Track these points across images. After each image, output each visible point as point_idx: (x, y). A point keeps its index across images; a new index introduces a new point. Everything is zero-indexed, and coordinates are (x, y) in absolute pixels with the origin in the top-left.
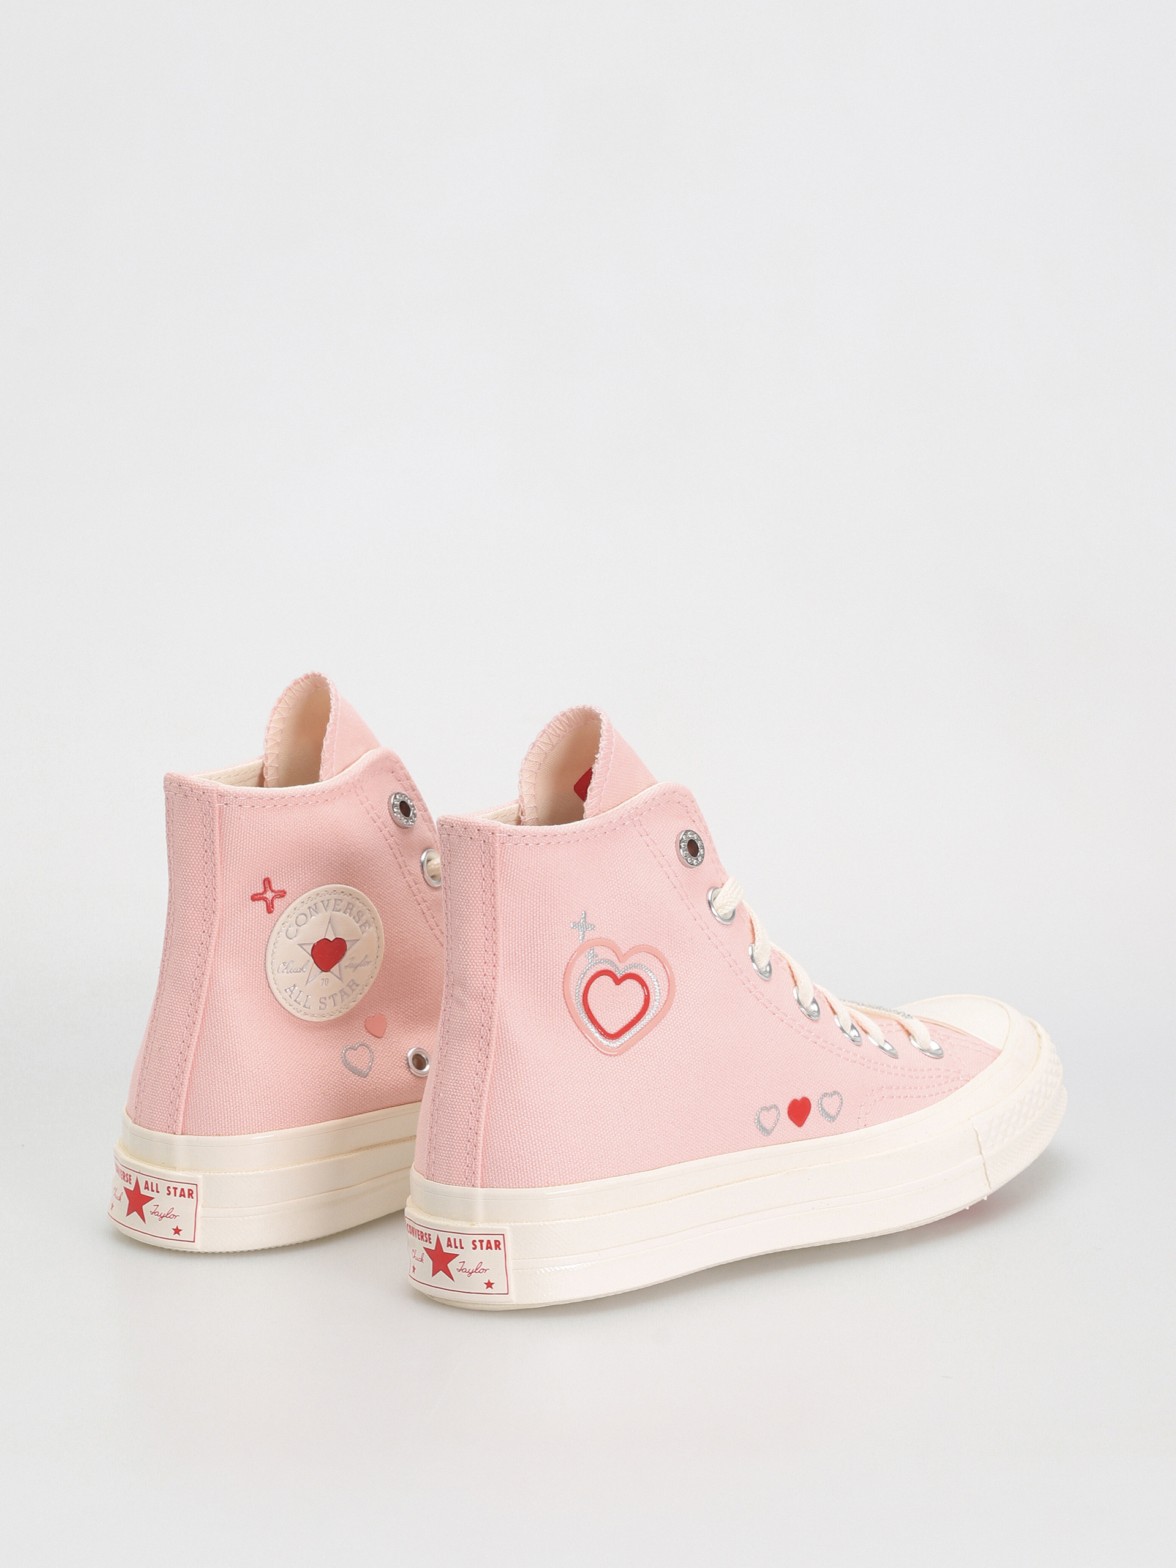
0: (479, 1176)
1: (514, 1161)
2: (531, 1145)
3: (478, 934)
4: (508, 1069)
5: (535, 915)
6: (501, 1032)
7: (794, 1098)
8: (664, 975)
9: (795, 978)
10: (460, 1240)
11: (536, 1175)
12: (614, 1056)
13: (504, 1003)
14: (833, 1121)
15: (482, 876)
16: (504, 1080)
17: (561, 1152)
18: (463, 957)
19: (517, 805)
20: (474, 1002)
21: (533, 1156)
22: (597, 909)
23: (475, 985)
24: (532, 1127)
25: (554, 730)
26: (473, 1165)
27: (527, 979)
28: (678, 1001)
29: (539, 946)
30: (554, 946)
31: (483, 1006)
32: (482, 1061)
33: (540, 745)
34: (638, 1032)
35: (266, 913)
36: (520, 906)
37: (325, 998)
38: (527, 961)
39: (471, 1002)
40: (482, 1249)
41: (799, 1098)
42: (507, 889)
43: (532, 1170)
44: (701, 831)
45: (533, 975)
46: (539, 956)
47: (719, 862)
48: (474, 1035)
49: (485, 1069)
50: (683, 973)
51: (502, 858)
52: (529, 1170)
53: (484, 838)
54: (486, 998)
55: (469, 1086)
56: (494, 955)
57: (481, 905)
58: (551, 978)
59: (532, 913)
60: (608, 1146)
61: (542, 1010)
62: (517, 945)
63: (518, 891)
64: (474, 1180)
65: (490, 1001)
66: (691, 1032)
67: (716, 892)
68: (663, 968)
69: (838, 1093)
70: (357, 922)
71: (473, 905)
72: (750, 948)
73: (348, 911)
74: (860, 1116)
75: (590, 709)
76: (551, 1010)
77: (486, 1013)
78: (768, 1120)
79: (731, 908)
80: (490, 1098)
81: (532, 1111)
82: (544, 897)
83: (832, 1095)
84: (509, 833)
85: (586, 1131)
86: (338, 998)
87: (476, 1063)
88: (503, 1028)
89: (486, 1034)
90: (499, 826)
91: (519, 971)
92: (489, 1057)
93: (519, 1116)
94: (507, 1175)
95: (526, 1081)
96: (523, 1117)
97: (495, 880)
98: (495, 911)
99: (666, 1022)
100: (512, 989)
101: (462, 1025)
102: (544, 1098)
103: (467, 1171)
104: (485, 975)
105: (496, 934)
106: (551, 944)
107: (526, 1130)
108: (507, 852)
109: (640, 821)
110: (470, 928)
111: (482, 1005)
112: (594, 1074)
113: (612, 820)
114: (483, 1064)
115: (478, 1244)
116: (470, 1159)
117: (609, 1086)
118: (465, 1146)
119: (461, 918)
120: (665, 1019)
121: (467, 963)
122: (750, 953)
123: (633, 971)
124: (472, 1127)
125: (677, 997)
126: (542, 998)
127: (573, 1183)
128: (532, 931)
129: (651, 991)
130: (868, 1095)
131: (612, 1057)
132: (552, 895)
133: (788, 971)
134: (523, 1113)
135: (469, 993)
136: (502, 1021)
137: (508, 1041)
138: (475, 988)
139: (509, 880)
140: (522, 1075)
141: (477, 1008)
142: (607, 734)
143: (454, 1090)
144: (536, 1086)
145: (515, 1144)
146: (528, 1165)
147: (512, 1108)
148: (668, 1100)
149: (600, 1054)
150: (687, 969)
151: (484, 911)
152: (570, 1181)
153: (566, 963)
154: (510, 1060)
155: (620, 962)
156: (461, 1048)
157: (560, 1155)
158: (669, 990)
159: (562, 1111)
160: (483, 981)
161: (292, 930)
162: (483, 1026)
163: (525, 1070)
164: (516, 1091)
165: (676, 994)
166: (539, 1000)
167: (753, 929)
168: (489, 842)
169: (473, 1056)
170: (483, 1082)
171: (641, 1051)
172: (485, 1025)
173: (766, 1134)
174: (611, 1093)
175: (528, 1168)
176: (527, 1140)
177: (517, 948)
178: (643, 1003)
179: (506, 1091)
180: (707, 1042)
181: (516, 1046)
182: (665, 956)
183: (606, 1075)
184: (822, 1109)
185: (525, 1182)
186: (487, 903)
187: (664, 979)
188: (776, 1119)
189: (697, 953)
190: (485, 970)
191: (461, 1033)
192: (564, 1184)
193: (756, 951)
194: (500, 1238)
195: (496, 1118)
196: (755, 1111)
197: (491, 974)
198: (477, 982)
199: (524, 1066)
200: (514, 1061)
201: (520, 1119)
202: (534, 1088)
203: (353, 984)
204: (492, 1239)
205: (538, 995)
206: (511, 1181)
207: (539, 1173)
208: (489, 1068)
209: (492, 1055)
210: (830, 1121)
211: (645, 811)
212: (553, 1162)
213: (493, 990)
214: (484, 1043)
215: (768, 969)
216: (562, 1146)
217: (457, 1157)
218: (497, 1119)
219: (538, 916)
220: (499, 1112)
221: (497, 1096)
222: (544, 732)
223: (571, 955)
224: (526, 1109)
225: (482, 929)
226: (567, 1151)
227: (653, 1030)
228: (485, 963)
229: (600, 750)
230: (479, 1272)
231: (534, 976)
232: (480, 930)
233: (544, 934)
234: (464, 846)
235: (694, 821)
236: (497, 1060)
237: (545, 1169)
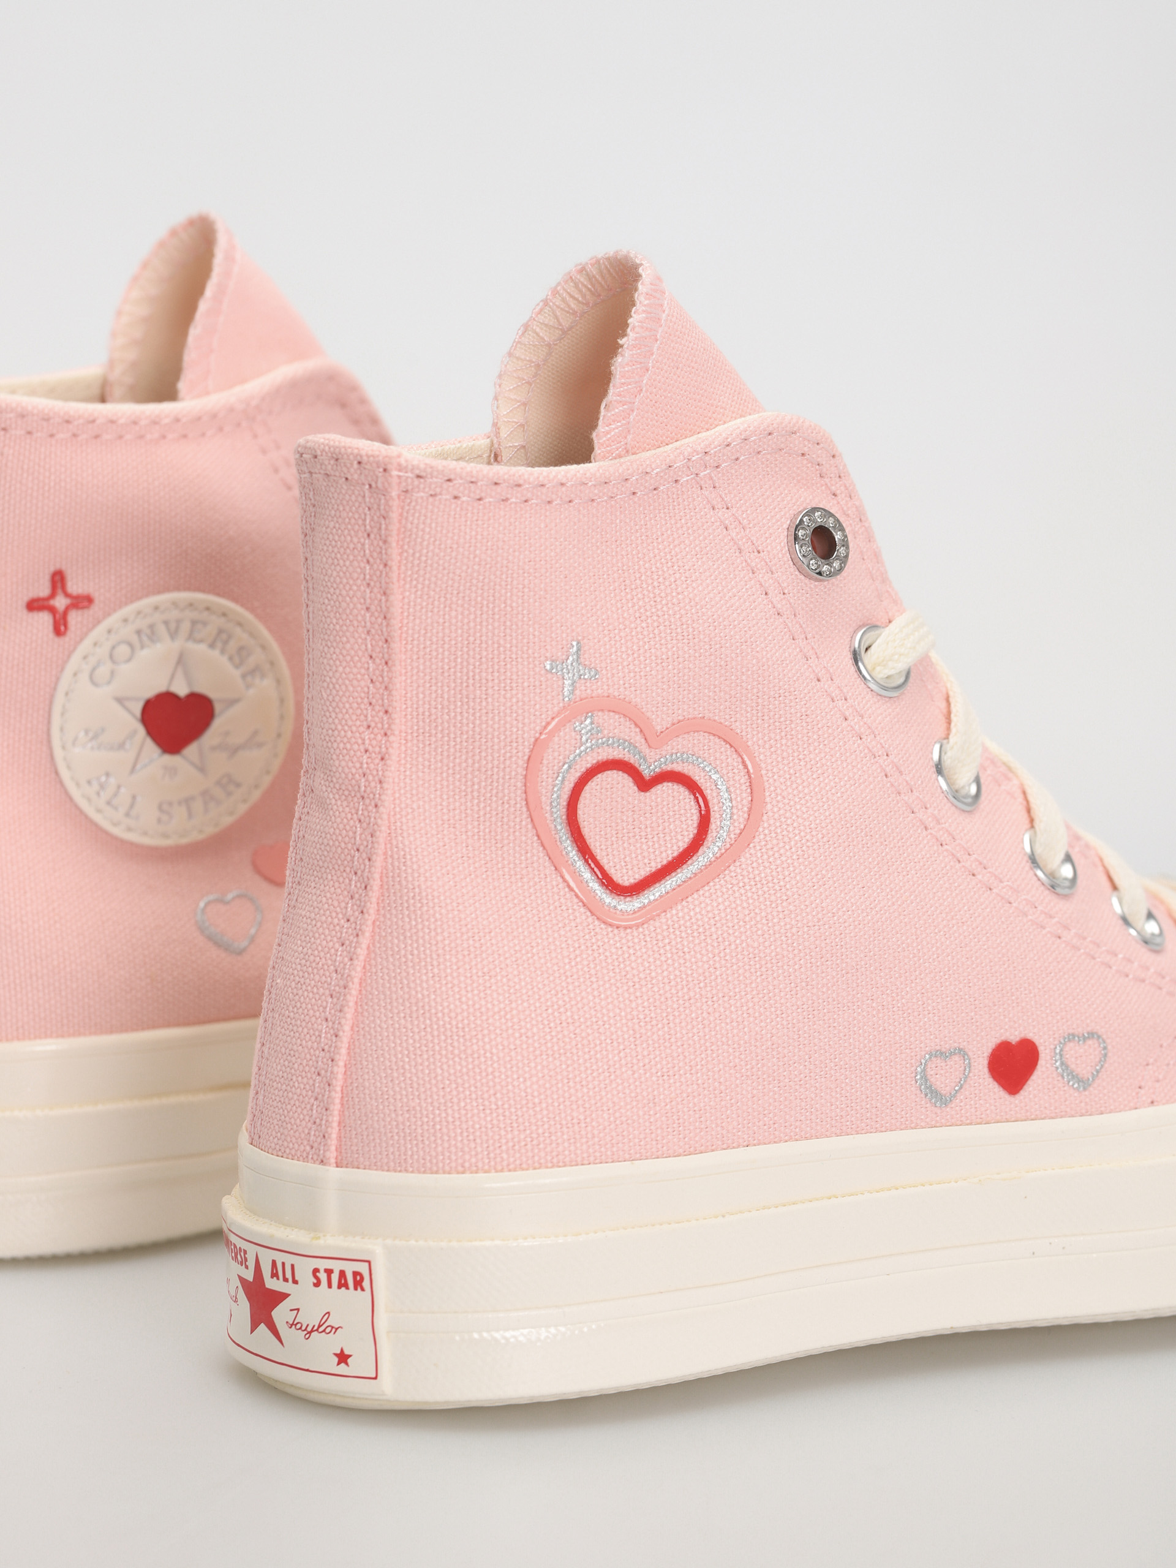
0: (333, 1142)
1: (400, 1119)
2: (434, 1089)
3: (355, 670)
4: (402, 938)
5: (471, 639)
6: (392, 864)
7: (1003, 1038)
8: (742, 781)
9: (1032, 812)
10: (293, 1266)
11: (440, 1149)
12: (626, 928)
13: (401, 809)
14: (1085, 1089)
15: (364, 555)
16: (391, 960)
17: (494, 1107)
18: (328, 714)
19: (488, 440)
20: (345, 804)
21: (437, 1112)
22: (606, 639)
23: (346, 770)
24: (440, 1054)
25: (564, 300)
26: (324, 1122)
27: (451, 765)
28: (766, 832)
29: (478, 700)
30: (509, 704)
31: (360, 812)
32: (352, 919)
33: (538, 330)
34: (679, 886)
35: (51, 635)
36: (441, 621)
37: (170, 804)
38: (452, 729)
39: (339, 803)
40: (330, 1286)
41: (1014, 1037)
42: (414, 583)
43: (433, 1139)
44: (848, 515)
45: (464, 757)
46: (478, 722)
47: (885, 580)
48: (342, 868)
49: (357, 935)
50: (782, 780)
51: (404, 521)
52: (428, 1138)
53: (370, 479)
54: (366, 795)
55: (326, 967)
56: (386, 712)
57: (363, 612)
58: (502, 766)
59: (465, 635)
60: (593, 1102)
61: (482, 827)
62: (434, 696)
63: (438, 589)
64: (324, 1151)
65: (373, 804)
66: (789, 893)
67: (872, 635)
68: (741, 767)
69: (1099, 1037)
70: (237, 667)
71: (348, 611)
72: (937, 747)
73: (219, 644)
74: (1143, 1084)
75: (626, 257)
76: (499, 830)
77: (364, 825)
78: (944, 1077)
79: (901, 665)
80: (364, 992)
81: (441, 1023)
82: (491, 606)
83: (1085, 1039)
84: (417, 472)
85: (550, 1070)
86: (198, 805)
87: (342, 921)
88: (396, 856)
89: (362, 867)
90: (399, 456)
91: (436, 748)
92: (365, 911)
93: (416, 1030)
94: (384, 1145)
95: (435, 963)
96: (423, 1033)
97: (389, 563)
98: (388, 625)
99: (739, 871)
100: (421, 782)
101: (323, 847)
102: (468, 999)
103: (313, 1133)
104: (366, 751)
105: (389, 671)
106: (502, 700)
107: (428, 1059)
108: (414, 509)
109: (711, 478)
110: (341, 657)
111: (358, 810)
112: (578, 959)
113: (648, 470)
114: (353, 926)
115: (323, 1276)
116: (319, 1109)
117: (607, 985)
118: (311, 1082)
119: (326, 637)
120: (738, 864)
121: (333, 727)
122: (936, 757)
123: (678, 767)
124: (326, 1048)
125: (766, 825)
126: (482, 805)
127: (515, 1170)
128: (465, 670)
129: (714, 808)
130: (1165, 1045)
131: (622, 930)
132: (509, 602)
133: (1020, 799)
134: (423, 1026)
135: (337, 786)
136: (394, 843)
137: (404, 883)
138: (346, 775)
139: (418, 565)
140: (428, 952)
141: (349, 816)
142: (646, 302)
143: (301, 974)
144: (455, 974)
145: (403, 1085)
146: (426, 1127)
147: (402, 1015)
148: (728, 1021)
149: (597, 923)
150: (792, 771)
151: (368, 624)
152: (508, 1165)
153: (533, 740)
154: (407, 920)
155: (650, 747)
156: (318, 892)
157: (491, 1113)
158: (750, 809)
159: (504, 1027)
160: (362, 764)
161: (104, 671)
162: (358, 850)
163: (434, 942)
164: (414, 981)
165: (765, 818)
166: (476, 808)
167: (949, 713)
168: (377, 487)
169: (338, 910)
170: (351, 959)
171: (682, 922)
172: (362, 848)
173: (938, 1104)
174: (610, 1000)
175: (426, 1134)
176: (427, 1079)
177: (433, 703)
178: (696, 831)
179: (393, 981)
180: (820, 916)
181: (420, 893)
182: (749, 743)
183: (604, 964)
184: (1062, 1064)
185: (418, 1160)
186: (373, 608)
187: (744, 787)
188: (962, 1076)
189: (816, 744)
190: (367, 742)
191: (321, 863)
192: (497, 1171)
193: (949, 754)
194: (363, 1268)
195: (372, 1031)
196: (918, 1057)
197: (377, 749)
198: (350, 764)
199: (433, 934)
200: (414, 923)
201: (417, 1037)
202: (449, 978)
203: (228, 783)
204: (349, 1268)
205: (473, 798)
206: (392, 1157)
207: (446, 1145)
208: (363, 933)
209: (372, 908)
210: (1077, 1089)
211: (725, 461)
212: (477, 1126)
213: (380, 782)
214: (358, 884)
215: (973, 790)
216: (498, 1095)
217: (297, 1103)
218: (374, 1034)
219: (478, 642)
220: (378, 1022)
221: (377, 989)
222: (546, 302)
223: (544, 724)
224: (430, 1019)
225: (363, 659)
226: (506, 1106)
227: (711, 884)
228: (369, 727)
229: (629, 330)
230: (324, 1331)
231: (467, 759)
232: (360, 661)
233: (490, 677)
234: (336, 495)
235: (835, 495)
236: (382, 919)
237: (459, 1138)
